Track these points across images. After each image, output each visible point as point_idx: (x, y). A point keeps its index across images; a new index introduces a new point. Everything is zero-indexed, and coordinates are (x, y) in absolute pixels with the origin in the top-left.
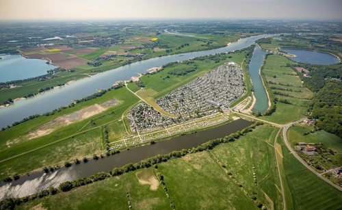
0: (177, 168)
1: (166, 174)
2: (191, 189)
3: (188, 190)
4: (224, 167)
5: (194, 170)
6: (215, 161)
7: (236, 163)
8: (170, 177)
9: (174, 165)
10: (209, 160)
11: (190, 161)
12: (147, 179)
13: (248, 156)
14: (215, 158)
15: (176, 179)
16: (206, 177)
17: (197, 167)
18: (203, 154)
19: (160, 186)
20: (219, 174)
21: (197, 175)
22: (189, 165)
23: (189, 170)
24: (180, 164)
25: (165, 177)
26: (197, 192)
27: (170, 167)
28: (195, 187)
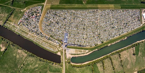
0: (13, 51)
1: (8, 49)
2: (8, 60)
3: (7, 59)
4: (24, 64)
5: (16, 56)
6: (25, 60)
7: (28, 67)
8: (8, 52)
9: (13, 50)
10: (24, 58)
11: (18, 53)
12: (3, 46)
13: (34, 69)
14: (26, 59)
15: (9, 54)
16: (15, 61)
17: (18, 56)
18: (25, 55)
19: (3, 51)
20: (19, 64)
21: (14, 58)
22: (17, 54)
23: (15, 55)
24: (15, 51)
25: (7, 50)
26: (8, 62)
27: (12, 49)
28: (10, 61)
